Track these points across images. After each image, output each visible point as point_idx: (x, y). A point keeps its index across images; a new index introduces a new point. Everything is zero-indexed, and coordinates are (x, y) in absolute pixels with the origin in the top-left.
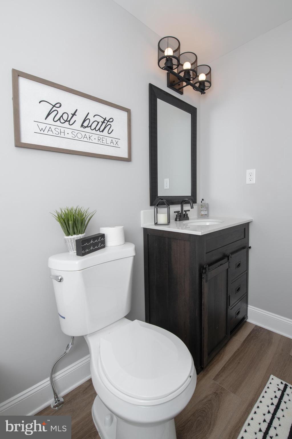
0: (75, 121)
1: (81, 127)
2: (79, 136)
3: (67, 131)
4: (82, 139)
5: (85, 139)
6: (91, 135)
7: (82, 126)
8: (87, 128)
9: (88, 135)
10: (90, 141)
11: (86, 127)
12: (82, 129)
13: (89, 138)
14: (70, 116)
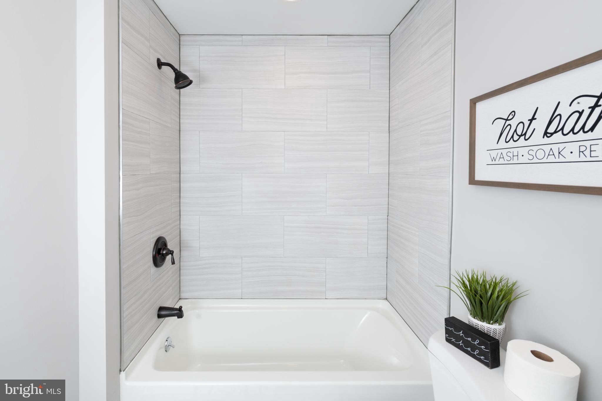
0: (534, 129)
1: (543, 137)
2: (540, 154)
3: (522, 151)
4: (544, 160)
5: (551, 159)
6: (561, 146)
7: (546, 133)
8: (554, 135)
9: (555, 148)
10: (562, 159)
11: (552, 134)
12: (546, 140)
13: (559, 153)
14: (527, 123)
